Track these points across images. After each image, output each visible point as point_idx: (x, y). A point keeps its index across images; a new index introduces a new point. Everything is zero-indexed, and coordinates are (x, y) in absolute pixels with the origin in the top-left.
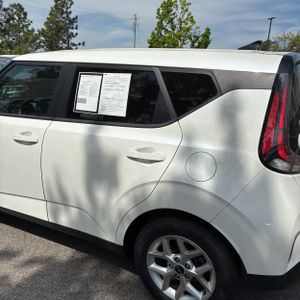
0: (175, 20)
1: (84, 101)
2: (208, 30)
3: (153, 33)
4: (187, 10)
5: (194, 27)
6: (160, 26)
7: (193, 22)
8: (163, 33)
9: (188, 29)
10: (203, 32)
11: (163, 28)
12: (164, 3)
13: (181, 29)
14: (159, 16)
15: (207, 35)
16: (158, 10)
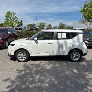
0: (12, 18)
1: (59, 37)
4: (15, 15)
5: (18, 20)
6: (7, 19)
7: (17, 18)
8: (8, 21)
10: (20, 21)
12: (7, 12)
13: (13, 20)
14: (6, 16)
15: (22, 22)
16: (6, 14)
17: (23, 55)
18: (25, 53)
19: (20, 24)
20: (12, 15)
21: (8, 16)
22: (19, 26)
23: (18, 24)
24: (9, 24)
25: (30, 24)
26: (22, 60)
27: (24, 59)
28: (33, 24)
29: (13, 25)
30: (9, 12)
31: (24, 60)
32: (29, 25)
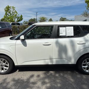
0: (11, 12)
1: (62, 33)
2: (21, 15)
3: (5, 16)
4: (14, 9)
5: (17, 14)
6: (6, 14)
7: (17, 13)
8: (8, 16)
9: (16, 15)
10: (20, 16)
11: (7, 14)
12: (7, 7)
13: (13, 15)
14: (5, 11)
15: (21, 17)
16: (5, 9)
17: (4, 64)
18: (6, 61)
19: (20, 19)
20: (12, 10)
21: (8, 11)
22: (19, 21)
23: (18, 19)
24: (8, 19)
25: (32, 19)
26: (3, 71)
27: (6, 69)
28: (34, 19)
29: (12, 19)
30: (8, 6)
31: (5, 71)
32: (30, 20)
